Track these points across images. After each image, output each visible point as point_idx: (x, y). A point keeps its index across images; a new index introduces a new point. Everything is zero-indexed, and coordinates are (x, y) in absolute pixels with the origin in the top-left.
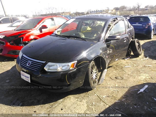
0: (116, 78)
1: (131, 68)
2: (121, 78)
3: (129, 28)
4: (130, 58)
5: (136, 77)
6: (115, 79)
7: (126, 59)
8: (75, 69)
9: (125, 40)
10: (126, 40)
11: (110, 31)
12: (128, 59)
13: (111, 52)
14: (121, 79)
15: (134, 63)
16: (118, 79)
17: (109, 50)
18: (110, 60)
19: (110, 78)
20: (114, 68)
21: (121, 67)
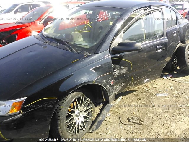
0: (129, 120)
1: (167, 98)
2: (138, 122)
3: (177, 24)
4: (173, 77)
5: (169, 122)
6: (127, 121)
7: (165, 78)
8: (20, 115)
9: (159, 49)
10: (162, 48)
11: (124, 32)
12: (168, 77)
13: (124, 71)
14: (137, 124)
15: (175, 87)
16: (132, 122)
17: (119, 69)
18: (123, 85)
19: (119, 117)
20: (136, 96)
21: (149, 94)
